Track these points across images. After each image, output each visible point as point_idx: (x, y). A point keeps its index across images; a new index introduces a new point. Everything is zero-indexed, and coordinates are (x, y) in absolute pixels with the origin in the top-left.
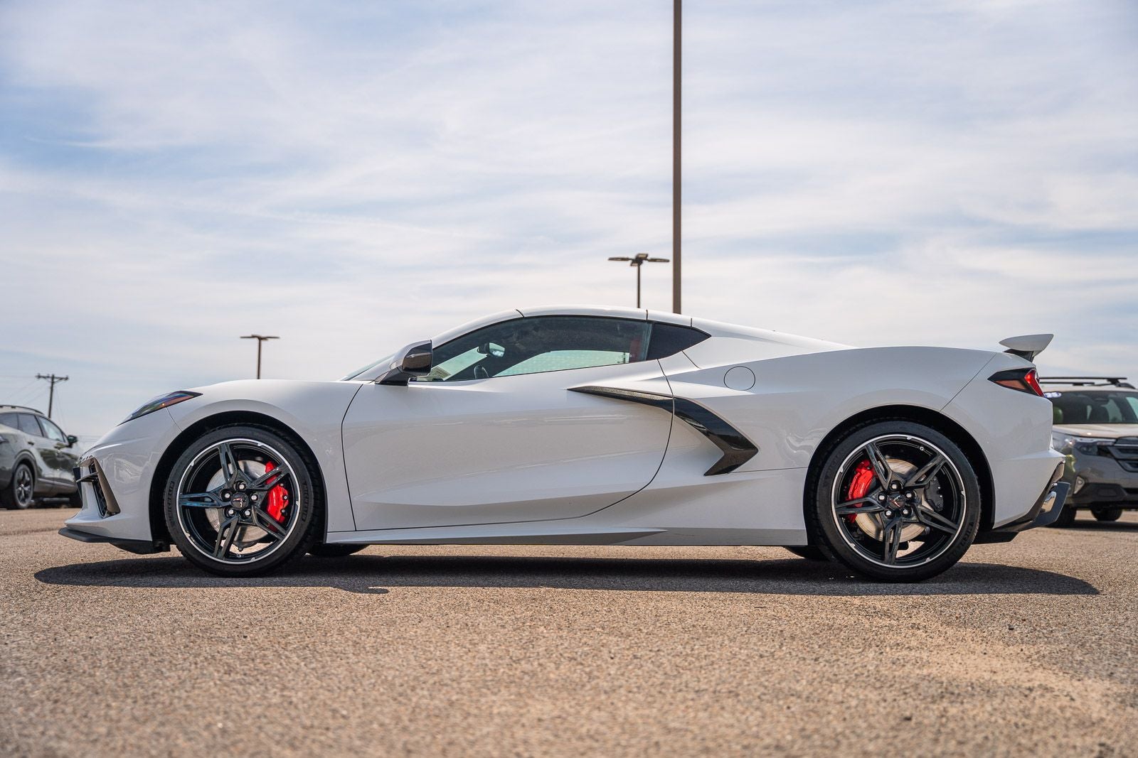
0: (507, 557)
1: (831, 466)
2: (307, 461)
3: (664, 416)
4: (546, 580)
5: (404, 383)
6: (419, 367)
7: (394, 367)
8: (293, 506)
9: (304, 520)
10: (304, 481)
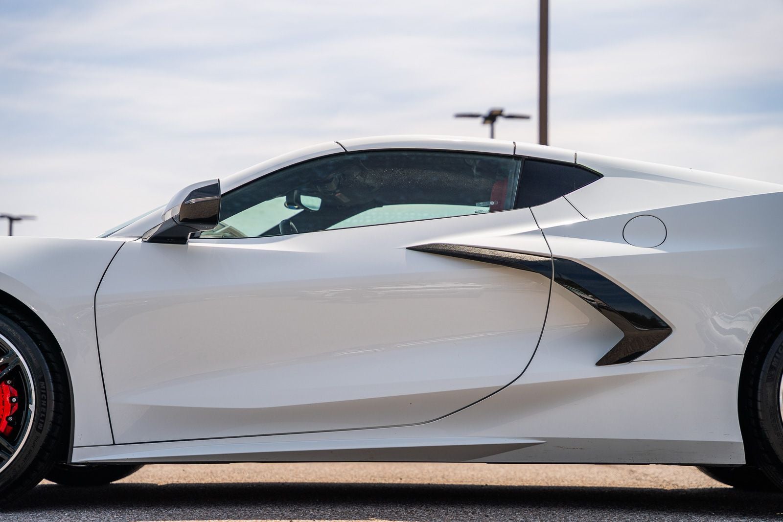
0: (325, 484)
1: (777, 352)
2: (46, 347)
3: (539, 283)
4: (378, 511)
5: (183, 241)
6: (203, 217)
7: (168, 216)
8: (24, 412)
9: (40, 431)
10: (41, 376)
